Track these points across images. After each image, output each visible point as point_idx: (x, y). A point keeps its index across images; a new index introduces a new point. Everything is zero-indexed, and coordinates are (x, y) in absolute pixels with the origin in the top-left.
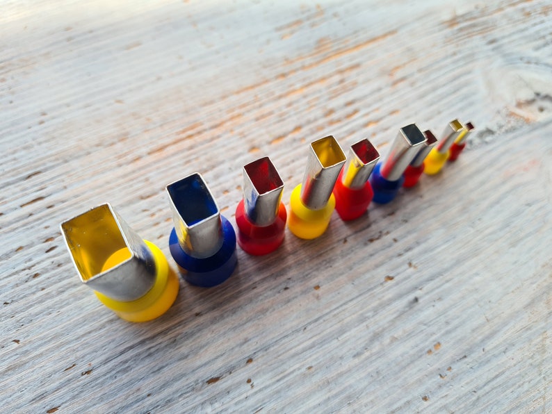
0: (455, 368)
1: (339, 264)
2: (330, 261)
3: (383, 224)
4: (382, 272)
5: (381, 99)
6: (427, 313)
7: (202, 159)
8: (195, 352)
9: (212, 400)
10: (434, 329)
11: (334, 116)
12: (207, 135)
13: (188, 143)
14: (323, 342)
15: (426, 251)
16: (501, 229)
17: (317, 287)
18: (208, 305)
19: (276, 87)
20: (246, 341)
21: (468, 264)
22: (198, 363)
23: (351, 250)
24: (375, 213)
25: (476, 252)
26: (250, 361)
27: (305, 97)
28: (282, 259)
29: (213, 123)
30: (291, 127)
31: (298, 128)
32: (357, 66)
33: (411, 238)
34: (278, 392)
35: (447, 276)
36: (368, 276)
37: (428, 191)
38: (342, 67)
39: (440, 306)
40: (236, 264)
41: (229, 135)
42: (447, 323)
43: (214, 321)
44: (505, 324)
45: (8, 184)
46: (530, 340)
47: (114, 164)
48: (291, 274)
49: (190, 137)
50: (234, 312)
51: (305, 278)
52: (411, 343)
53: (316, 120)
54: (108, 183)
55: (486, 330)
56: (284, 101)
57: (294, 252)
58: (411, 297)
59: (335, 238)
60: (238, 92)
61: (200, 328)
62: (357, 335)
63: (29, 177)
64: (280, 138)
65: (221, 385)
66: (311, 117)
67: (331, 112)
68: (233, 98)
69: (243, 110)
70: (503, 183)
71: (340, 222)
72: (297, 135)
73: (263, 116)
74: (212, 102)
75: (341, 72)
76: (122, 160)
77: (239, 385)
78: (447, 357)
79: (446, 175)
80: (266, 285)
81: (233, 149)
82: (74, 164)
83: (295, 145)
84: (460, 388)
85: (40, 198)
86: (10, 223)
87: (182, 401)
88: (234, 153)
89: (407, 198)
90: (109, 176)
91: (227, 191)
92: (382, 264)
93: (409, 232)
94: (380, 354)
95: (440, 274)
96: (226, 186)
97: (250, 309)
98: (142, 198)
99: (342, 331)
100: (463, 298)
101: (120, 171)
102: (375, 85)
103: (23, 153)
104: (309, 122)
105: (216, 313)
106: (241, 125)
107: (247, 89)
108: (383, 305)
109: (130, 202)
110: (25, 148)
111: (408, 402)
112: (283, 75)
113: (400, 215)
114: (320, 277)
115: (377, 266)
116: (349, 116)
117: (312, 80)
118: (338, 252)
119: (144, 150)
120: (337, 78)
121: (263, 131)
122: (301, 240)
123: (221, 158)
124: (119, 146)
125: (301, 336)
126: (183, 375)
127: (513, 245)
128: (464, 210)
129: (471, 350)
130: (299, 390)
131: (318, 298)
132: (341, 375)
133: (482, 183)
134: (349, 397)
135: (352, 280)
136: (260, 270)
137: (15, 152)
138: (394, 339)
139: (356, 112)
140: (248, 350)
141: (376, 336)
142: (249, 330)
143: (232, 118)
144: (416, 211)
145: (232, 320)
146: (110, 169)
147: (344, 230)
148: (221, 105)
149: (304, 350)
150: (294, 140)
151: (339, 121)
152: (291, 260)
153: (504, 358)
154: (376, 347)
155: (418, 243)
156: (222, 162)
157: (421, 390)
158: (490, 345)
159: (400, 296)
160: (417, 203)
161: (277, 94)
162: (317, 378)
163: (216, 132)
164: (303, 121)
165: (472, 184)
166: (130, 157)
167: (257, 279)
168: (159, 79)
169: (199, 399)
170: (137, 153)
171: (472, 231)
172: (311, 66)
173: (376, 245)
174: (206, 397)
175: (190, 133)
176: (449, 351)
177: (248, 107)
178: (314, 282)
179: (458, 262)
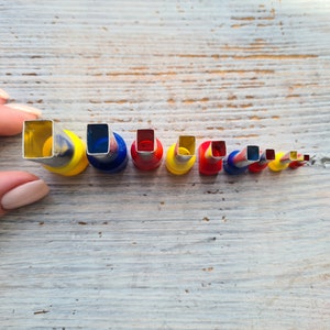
0: (213, 285)
1: (182, 196)
2: (179, 192)
3: (222, 186)
4: (204, 214)
5: (272, 104)
6: (215, 249)
7: (137, 92)
8: (80, 204)
9: (77, 233)
10: (214, 259)
11: (234, 102)
12: (148, 78)
13: (134, 78)
14: (149, 234)
15: (237, 215)
16: (294, 226)
17: (162, 203)
18: (97, 182)
19: (208, 63)
20: (109, 212)
21: (259, 235)
22: (79, 211)
23: (194, 192)
24: (221, 177)
25: (268, 231)
26: (106, 223)
27: (223, 79)
28: (151, 177)
29: (155, 71)
30: (202, 97)
31: (206, 99)
32: (272, 71)
33: (234, 203)
34: (112, 246)
35: (241, 235)
36: (195, 211)
37: (263, 180)
38: (261, 68)
39: (226, 249)
40: (125, 167)
41: (161, 84)
42: (224, 260)
43: (97, 193)
44: (257, 278)
45: (20, 57)
46: (266, 294)
47: (85, 71)
48: (153, 188)
49: (137, 74)
50: (111, 193)
51: (158, 194)
52: (197, 260)
53: (220, 99)
54: (76, 82)
55: (244, 276)
56: (208, 76)
57: (160, 177)
58: (213, 236)
59: (189, 180)
60: (182, 56)
61: (89, 193)
62: (170, 240)
63: (33, 57)
64: (191, 101)
65: (85, 228)
66: (219, 95)
67: (234, 97)
68: (177, 59)
69: (178, 70)
70: (316, 199)
71: (197, 172)
72: (203, 104)
73: (188, 81)
74: (162, 56)
75: (257, 71)
76: (90, 71)
77: (94, 232)
78: (212, 278)
79: (281, 175)
80: (134, 187)
81: (159, 94)
82: (62, 61)
83: (198, 110)
84: (209, 296)
85: (35, 74)
86: (13, 82)
87: (62, 225)
88: (158, 98)
89: (247, 178)
90: (79, 78)
91: (141, 121)
92: (207, 209)
93: (234, 199)
94: (176, 257)
95: (237, 232)
96: (143, 117)
97: (119, 196)
98: (91, 102)
99: (162, 234)
100: (243, 252)
101: (86, 78)
102: (275, 91)
103: (36, 39)
104: (215, 98)
105: (100, 189)
106: (172, 81)
107: (189, 56)
108: (193, 232)
109: (83, 101)
110: (38, 37)
111: (176, 288)
112: (218, 56)
113: (235, 186)
114: (167, 198)
115: (203, 209)
116: (243, 106)
117: (235, 68)
118: (186, 189)
119: (106, 71)
120: (253, 74)
121: (183, 91)
122: (169, 172)
123: (148, 97)
124: (92, 60)
125: (139, 224)
126: (68, 213)
127: (294, 238)
128: (278, 202)
129: (228, 281)
130: (123, 252)
131: (160, 209)
132: (149, 255)
133: (302, 192)
134: (147, 269)
135: (184, 209)
136: (136, 177)
137: (31, 37)
138: (188, 253)
139: (250, 105)
140: (108, 217)
141: (180, 246)
142: (113, 207)
143: (169, 73)
144: (247, 189)
145: (107, 197)
146: (81, 74)
147: (197, 178)
148: (166, 60)
149: (137, 233)
150: (199, 106)
151: (235, 106)
152: (156, 181)
153: (244, 295)
154: (176, 252)
155: (236, 208)
156: (147, 101)
157: (187, 286)
158: (240, 285)
159: (206, 232)
160: (252, 184)
161: (207, 69)
162: (136, 251)
163: (154, 78)
164: (212, 95)
165: (294, 189)
166: (95, 71)
167: (132, 182)
168: (137, 23)
169: (71, 229)
170: (101, 71)
171: (275, 217)
172: (240, 57)
173: (211, 196)
174: (74, 230)
175: (137, 71)
176: (215, 275)
177: (182, 70)
178: (162, 199)
179: (253, 231)
